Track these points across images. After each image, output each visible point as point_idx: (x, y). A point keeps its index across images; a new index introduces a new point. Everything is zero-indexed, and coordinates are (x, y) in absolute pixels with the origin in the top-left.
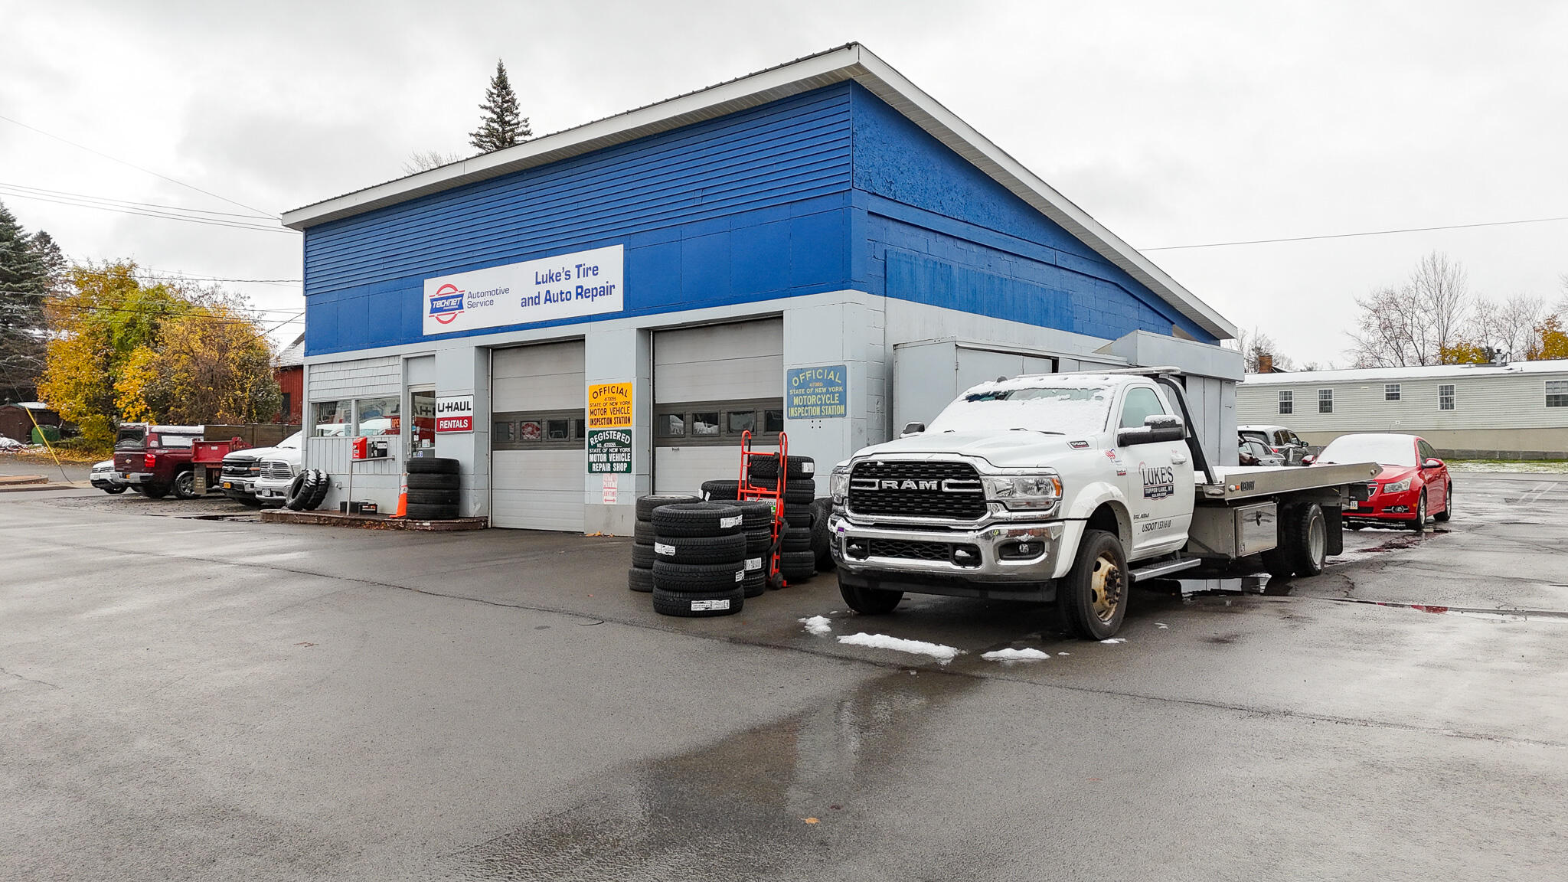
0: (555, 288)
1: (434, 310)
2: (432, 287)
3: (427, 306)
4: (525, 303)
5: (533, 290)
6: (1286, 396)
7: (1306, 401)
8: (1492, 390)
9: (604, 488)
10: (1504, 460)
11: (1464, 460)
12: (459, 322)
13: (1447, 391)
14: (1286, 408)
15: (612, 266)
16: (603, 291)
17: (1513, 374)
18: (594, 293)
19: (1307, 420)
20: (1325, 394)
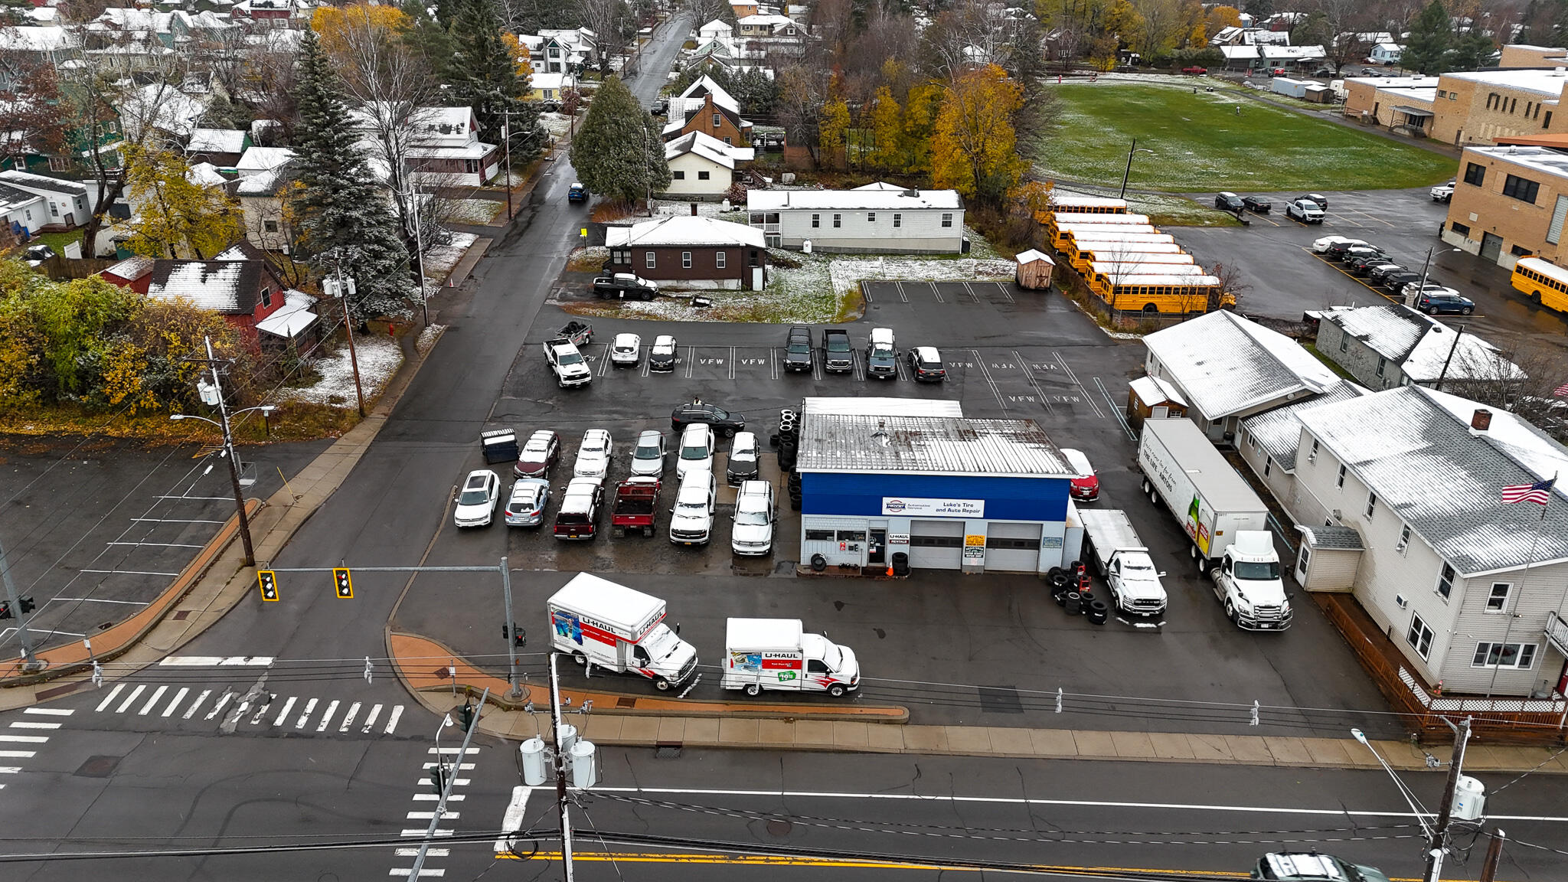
0: (952, 508)
1: (887, 507)
2: (886, 500)
3: (884, 506)
4: (937, 510)
5: (943, 508)
6: (816, 217)
7: (827, 221)
8: (919, 216)
9: (973, 561)
10: (920, 255)
11: (903, 255)
12: (903, 512)
13: (897, 217)
14: (816, 224)
15: (979, 505)
16: (975, 511)
17: (928, 208)
18: (971, 511)
19: (827, 232)
20: (837, 217)
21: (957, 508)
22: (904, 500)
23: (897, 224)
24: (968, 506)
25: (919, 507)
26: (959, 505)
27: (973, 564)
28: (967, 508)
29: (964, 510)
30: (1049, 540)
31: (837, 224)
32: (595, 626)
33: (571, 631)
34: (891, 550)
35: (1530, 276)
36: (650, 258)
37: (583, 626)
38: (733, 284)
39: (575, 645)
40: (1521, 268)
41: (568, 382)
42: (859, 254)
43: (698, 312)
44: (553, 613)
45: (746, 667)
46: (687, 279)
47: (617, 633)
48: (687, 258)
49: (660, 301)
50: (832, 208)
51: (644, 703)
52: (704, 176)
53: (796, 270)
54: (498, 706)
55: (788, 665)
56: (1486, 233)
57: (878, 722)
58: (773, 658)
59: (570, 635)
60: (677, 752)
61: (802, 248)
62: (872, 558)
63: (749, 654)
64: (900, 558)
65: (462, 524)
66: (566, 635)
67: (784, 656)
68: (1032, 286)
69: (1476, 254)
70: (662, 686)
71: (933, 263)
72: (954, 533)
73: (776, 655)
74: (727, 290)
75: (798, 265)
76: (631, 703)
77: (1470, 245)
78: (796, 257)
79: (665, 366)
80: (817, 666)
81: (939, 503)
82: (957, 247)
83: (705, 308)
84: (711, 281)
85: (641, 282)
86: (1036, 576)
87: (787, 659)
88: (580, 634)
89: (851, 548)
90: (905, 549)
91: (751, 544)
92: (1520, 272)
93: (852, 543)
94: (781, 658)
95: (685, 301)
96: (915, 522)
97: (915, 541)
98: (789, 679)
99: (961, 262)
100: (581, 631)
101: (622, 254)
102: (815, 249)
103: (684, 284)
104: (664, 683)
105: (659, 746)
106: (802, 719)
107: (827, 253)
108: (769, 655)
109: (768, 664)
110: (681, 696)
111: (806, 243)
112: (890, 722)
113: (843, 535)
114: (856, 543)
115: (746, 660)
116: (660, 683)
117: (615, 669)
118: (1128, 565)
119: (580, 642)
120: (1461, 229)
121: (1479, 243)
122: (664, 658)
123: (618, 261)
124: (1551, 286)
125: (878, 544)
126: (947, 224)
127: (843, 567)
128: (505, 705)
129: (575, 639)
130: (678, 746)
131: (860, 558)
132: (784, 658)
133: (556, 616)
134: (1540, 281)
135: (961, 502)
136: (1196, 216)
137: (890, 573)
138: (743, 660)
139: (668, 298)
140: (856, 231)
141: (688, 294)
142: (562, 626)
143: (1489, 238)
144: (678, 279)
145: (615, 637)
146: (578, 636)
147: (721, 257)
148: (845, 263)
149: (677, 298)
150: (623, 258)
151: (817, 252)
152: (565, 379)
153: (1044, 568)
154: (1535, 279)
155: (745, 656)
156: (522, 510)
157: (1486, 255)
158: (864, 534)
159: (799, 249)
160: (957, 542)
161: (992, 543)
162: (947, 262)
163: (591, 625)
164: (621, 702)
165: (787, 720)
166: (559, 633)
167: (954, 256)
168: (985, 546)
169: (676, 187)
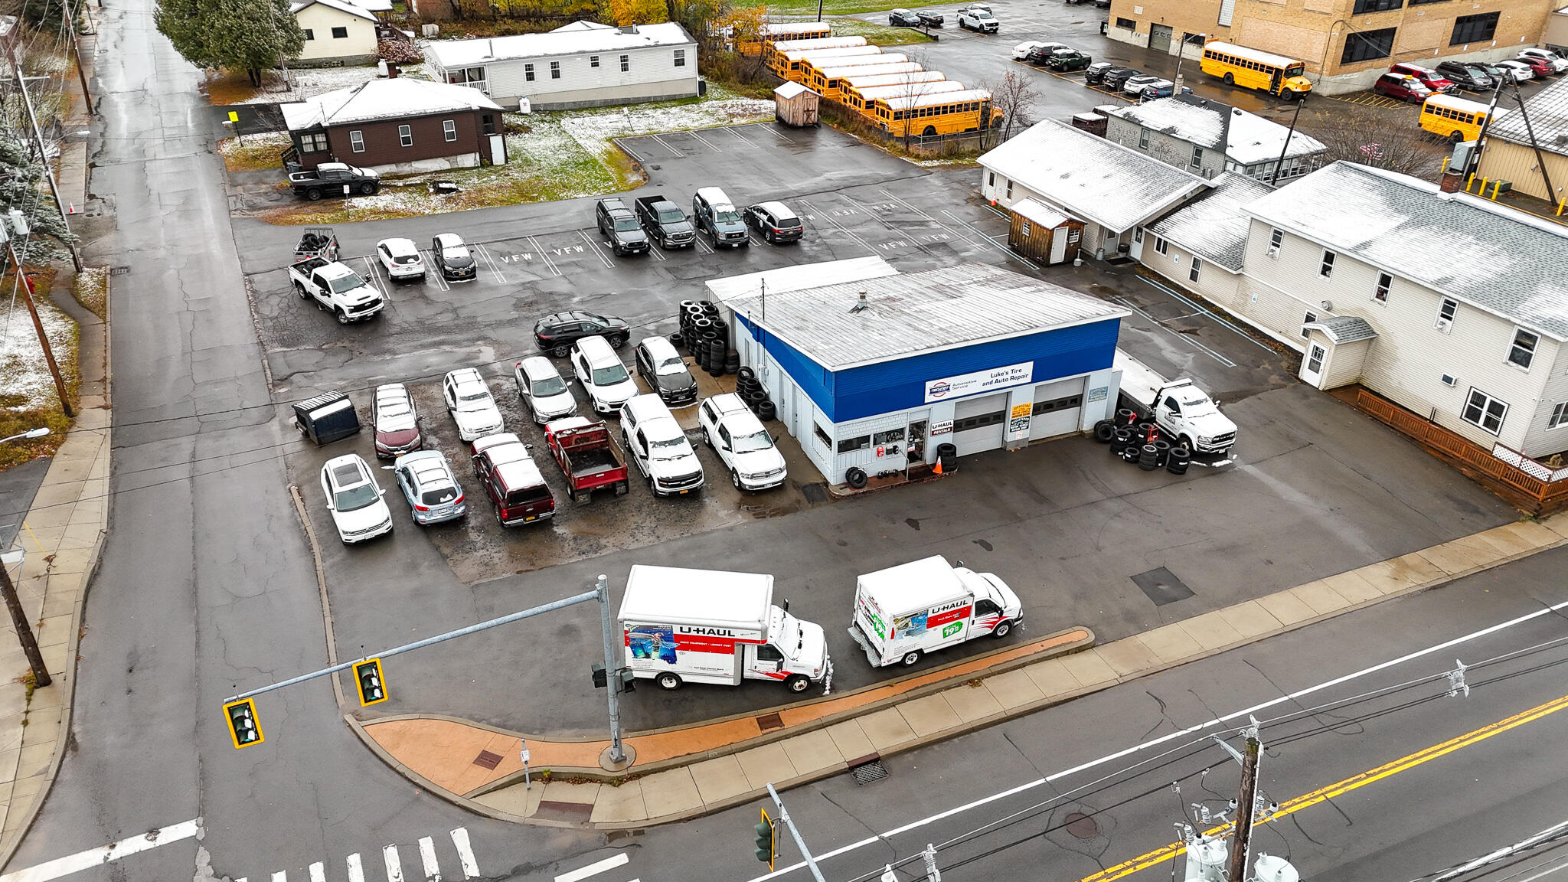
0: (1000, 378)
1: (931, 393)
2: (929, 385)
3: (927, 391)
4: (984, 384)
5: (990, 380)
6: (529, 67)
7: (542, 71)
8: (648, 57)
9: (1017, 436)
10: (657, 102)
11: (637, 104)
12: (948, 395)
13: (624, 59)
14: (530, 77)
15: (1027, 368)
16: (1023, 377)
17: (656, 46)
18: (1018, 378)
19: (545, 86)
20: (554, 65)
21: (1005, 377)
22: (948, 381)
23: (625, 68)
24: (1016, 372)
25: (966, 384)
26: (1007, 373)
27: (1019, 438)
28: (1015, 375)
29: (1012, 378)
30: (1094, 392)
31: (556, 75)
32: (701, 634)
33: (657, 649)
34: (932, 444)
35: (1220, 59)
36: (357, 138)
37: (678, 638)
38: (469, 160)
39: (666, 666)
40: (1210, 52)
41: (357, 315)
42: (587, 109)
43: (449, 200)
44: (626, 632)
45: (908, 633)
46: (409, 160)
47: (737, 634)
48: (405, 132)
49: (386, 193)
50: (546, 55)
51: (794, 716)
52: (340, 33)
53: (527, 135)
54: (602, 783)
55: (955, 616)
56: (1153, 25)
57: (1067, 653)
58: (941, 612)
59: (655, 655)
60: (876, 769)
61: (518, 108)
62: (912, 457)
63: (913, 616)
64: (946, 450)
65: (354, 539)
66: (648, 656)
67: (953, 606)
68: (800, 123)
69: (1146, 46)
70: (801, 686)
71: (674, 110)
72: (996, 407)
73: (943, 609)
74: (462, 169)
75: (528, 130)
76: (775, 721)
77: (1138, 39)
78: (519, 121)
79: (467, 273)
80: (985, 607)
81: (984, 376)
82: (694, 89)
83: (454, 194)
84: (441, 160)
85: (356, 171)
86: (1080, 435)
87: (956, 608)
88: (673, 650)
89: (889, 452)
90: (948, 438)
91: (768, 474)
92: (1209, 57)
93: (890, 446)
94: (949, 610)
95: (421, 188)
96: (961, 402)
97: (959, 426)
98: (954, 632)
99: (705, 105)
100: (675, 645)
101: (314, 139)
102: (535, 109)
103: (406, 168)
104: (802, 682)
105: (853, 768)
106: (988, 676)
107: (552, 112)
108: (936, 610)
109: (933, 622)
110: (827, 692)
111: (522, 101)
112: (1080, 650)
113: (878, 439)
114: (895, 444)
115: (910, 624)
116: (797, 684)
117: (730, 682)
118: (1186, 401)
119: (671, 658)
120: (1128, 24)
121: (1148, 36)
122: (797, 649)
123: (309, 149)
124: (1243, 66)
125: (917, 440)
126: (680, 62)
127: (884, 476)
128: (613, 778)
129: (663, 658)
130: (875, 760)
131: (900, 463)
132: (953, 609)
133: (630, 635)
134: (1231, 62)
135: (1008, 369)
136: (886, 35)
137: (938, 470)
138: (907, 624)
139: (395, 189)
140: (578, 82)
141: (417, 180)
142: (642, 646)
143: (1157, 29)
144: (396, 161)
145: (732, 641)
146: (668, 653)
147: (449, 127)
148: (576, 120)
149: (405, 186)
150: (315, 143)
151: (537, 111)
152: (351, 311)
153: (1087, 426)
154: (1226, 61)
155: (909, 619)
156: (442, 500)
157: (1155, 46)
158: (901, 431)
159: (515, 110)
160: (999, 417)
161: (1039, 409)
162: (689, 107)
163: (695, 634)
164: (764, 723)
165: (973, 683)
166: (635, 655)
167: (692, 99)
168: (1030, 415)
169: (310, 51)
